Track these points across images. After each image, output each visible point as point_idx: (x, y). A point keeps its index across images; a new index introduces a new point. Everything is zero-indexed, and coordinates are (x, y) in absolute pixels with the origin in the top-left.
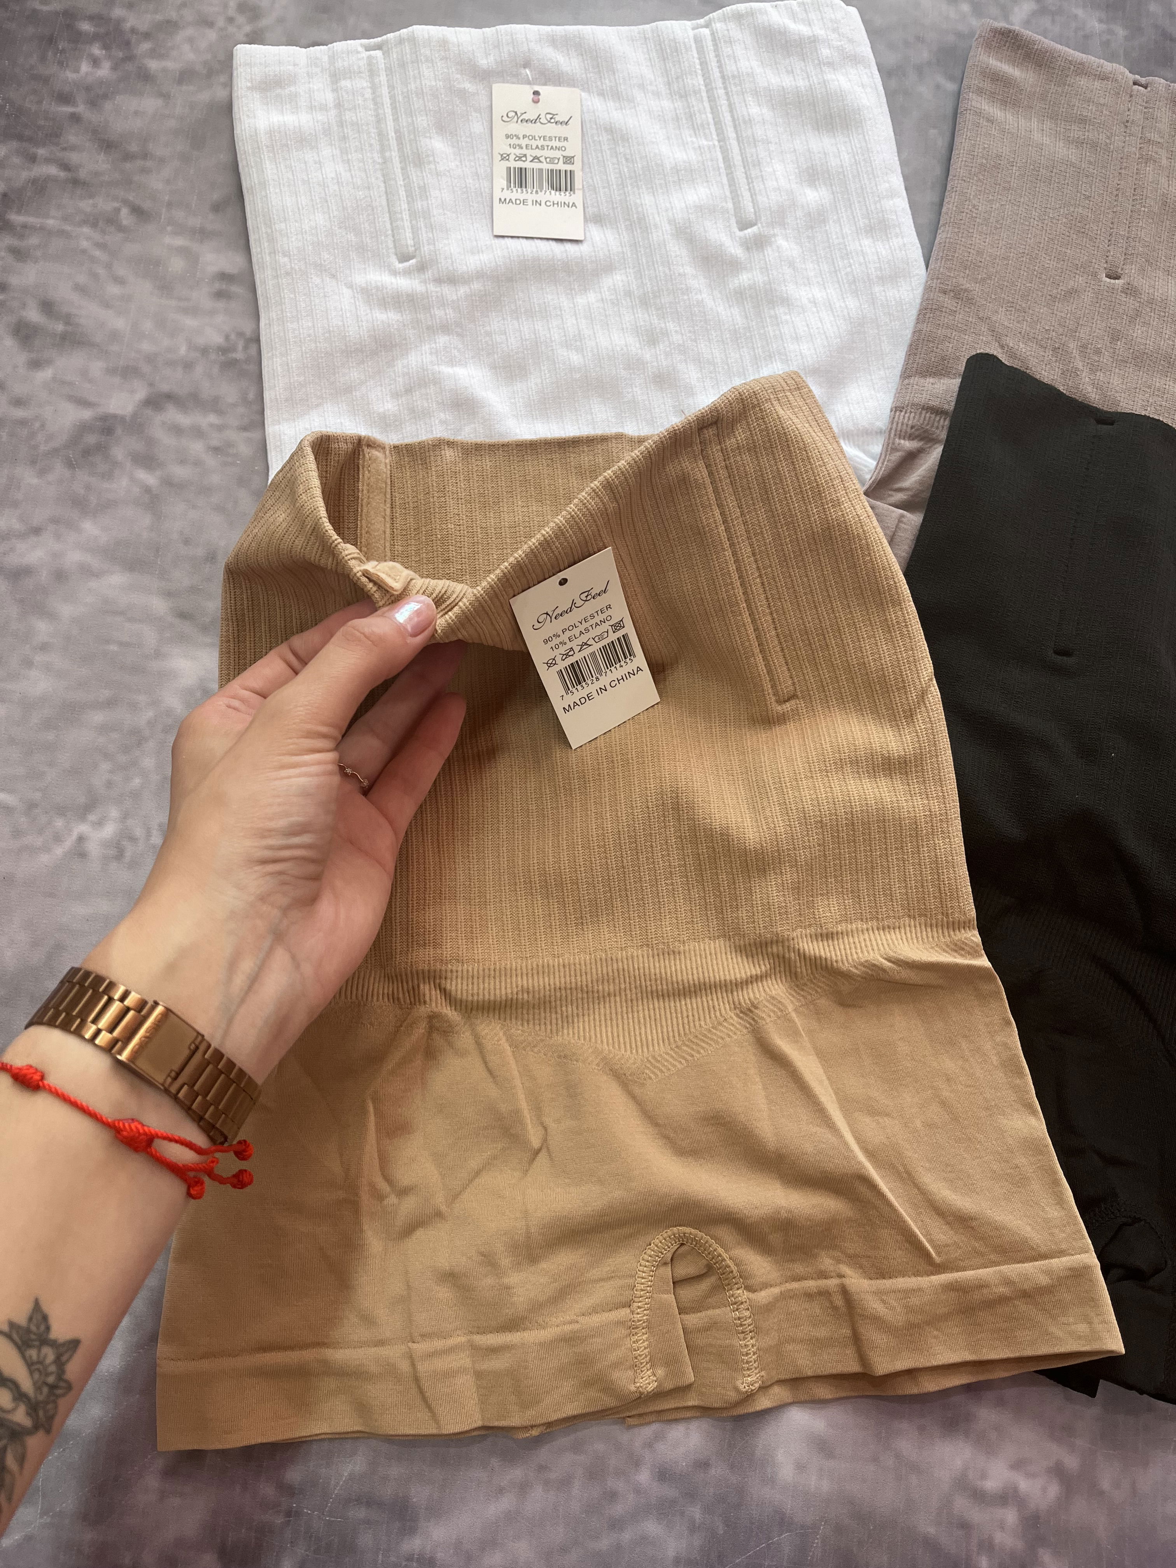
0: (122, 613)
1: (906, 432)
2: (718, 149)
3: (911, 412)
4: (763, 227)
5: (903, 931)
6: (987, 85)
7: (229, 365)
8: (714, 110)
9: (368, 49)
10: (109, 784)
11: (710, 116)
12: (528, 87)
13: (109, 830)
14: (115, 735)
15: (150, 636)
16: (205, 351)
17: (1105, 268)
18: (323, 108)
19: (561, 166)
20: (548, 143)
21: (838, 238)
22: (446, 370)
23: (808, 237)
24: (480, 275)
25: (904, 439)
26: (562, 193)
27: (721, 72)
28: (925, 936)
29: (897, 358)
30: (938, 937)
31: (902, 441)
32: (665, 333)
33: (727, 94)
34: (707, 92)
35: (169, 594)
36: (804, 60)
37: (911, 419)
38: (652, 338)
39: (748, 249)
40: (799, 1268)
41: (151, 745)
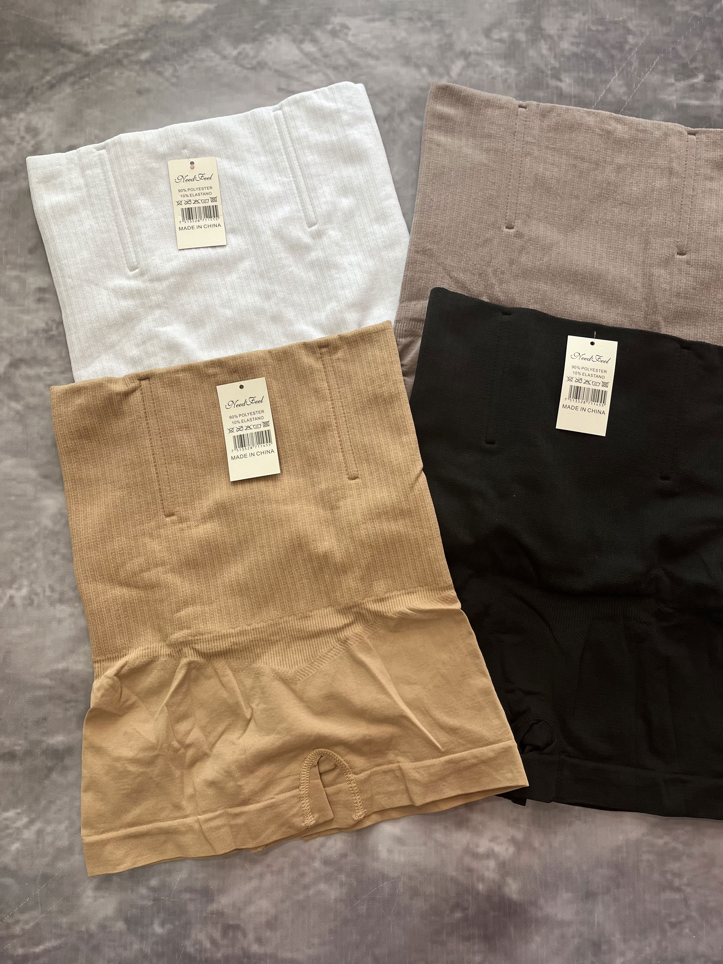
0: (14, 480)
1: (402, 334)
2: (293, 182)
3: (404, 323)
4: (320, 226)
5: (418, 594)
6: (436, 123)
7: (50, 339)
8: (288, 158)
9: (98, 149)
10: (21, 568)
11: (287, 163)
12: (187, 160)
13: (24, 592)
14: (20, 543)
15: (30, 489)
16: (36, 333)
17: (506, 223)
18: (79, 188)
19: (211, 204)
20: (202, 191)
21: (361, 225)
22: (162, 329)
23: (346, 226)
24: (173, 274)
25: (402, 338)
26: (212, 219)
27: (290, 137)
28: (428, 595)
29: (396, 290)
30: (435, 595)
31: (401, 340)
32: (274, 292)
33: (295, 150)
34: (284, 149)
35: (37, 467)
36: (334, 123)
37: (404, 326)
38: (267, 296)
39: (314, 238)
40: (380, 760)
41: (39, 545)
